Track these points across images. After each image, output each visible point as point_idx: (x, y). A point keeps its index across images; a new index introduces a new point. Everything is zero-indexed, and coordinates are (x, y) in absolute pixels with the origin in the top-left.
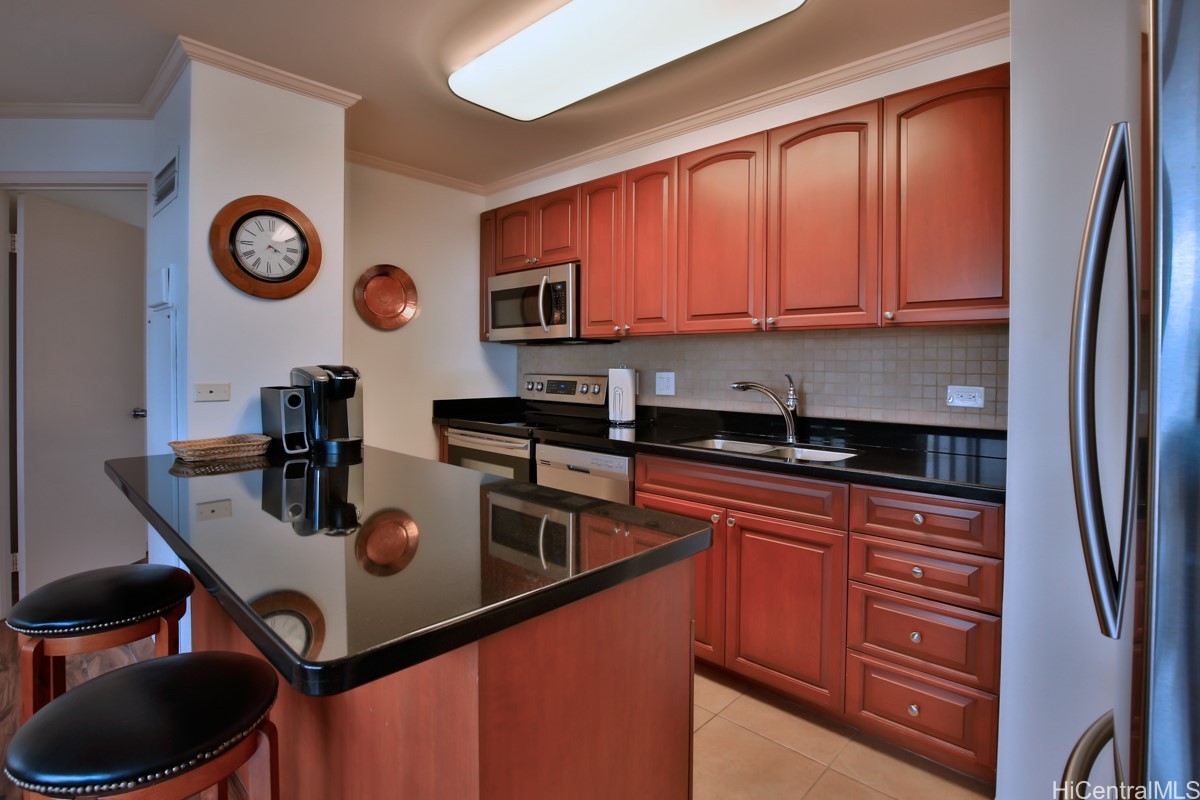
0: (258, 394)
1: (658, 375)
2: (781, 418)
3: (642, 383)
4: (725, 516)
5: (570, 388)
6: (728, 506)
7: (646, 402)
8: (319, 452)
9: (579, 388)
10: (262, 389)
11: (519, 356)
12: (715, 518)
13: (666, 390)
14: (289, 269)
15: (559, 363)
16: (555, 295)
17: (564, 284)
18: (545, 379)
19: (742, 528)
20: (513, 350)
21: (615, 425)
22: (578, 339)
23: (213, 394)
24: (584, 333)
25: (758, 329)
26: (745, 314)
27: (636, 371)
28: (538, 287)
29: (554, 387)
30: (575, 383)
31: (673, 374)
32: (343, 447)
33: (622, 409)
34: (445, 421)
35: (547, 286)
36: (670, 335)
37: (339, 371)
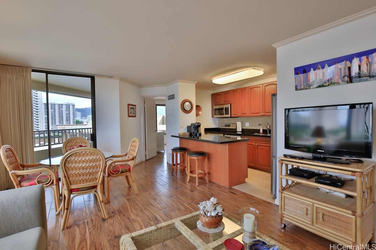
0: (187, 127)
1: (246, 123)
2: (266, 130)
3: (243, 124)
4: (255, 144)
5: (229, 126)
6: (256, 143)
7: (243, 128)
8: (196, 134)
9: (231, 126)
10: (187, 126)
11: (219, 120)
12: (254, 144)
13: (247, 126)
14: (190, 109)
15: (227, 121)
16: (227, 109)
17: (228, 108)
18: (224, 124)
19: (258, 146)
20: (218, 119)
21: (238, 132)
22: (231, 117)
23: (182, 127)
24: (232, 116)
25: (261, 115)
26: (259, 113)
27: (242, 122)
28: (224, 108)
29: (226, 126)
30: (230, 125)
31: (248, 123)
32: (199, 134)
33: (239, 129)
34: (207, 132)
35: (225, 108)
36: (247, 116)
37: (199, 123)
